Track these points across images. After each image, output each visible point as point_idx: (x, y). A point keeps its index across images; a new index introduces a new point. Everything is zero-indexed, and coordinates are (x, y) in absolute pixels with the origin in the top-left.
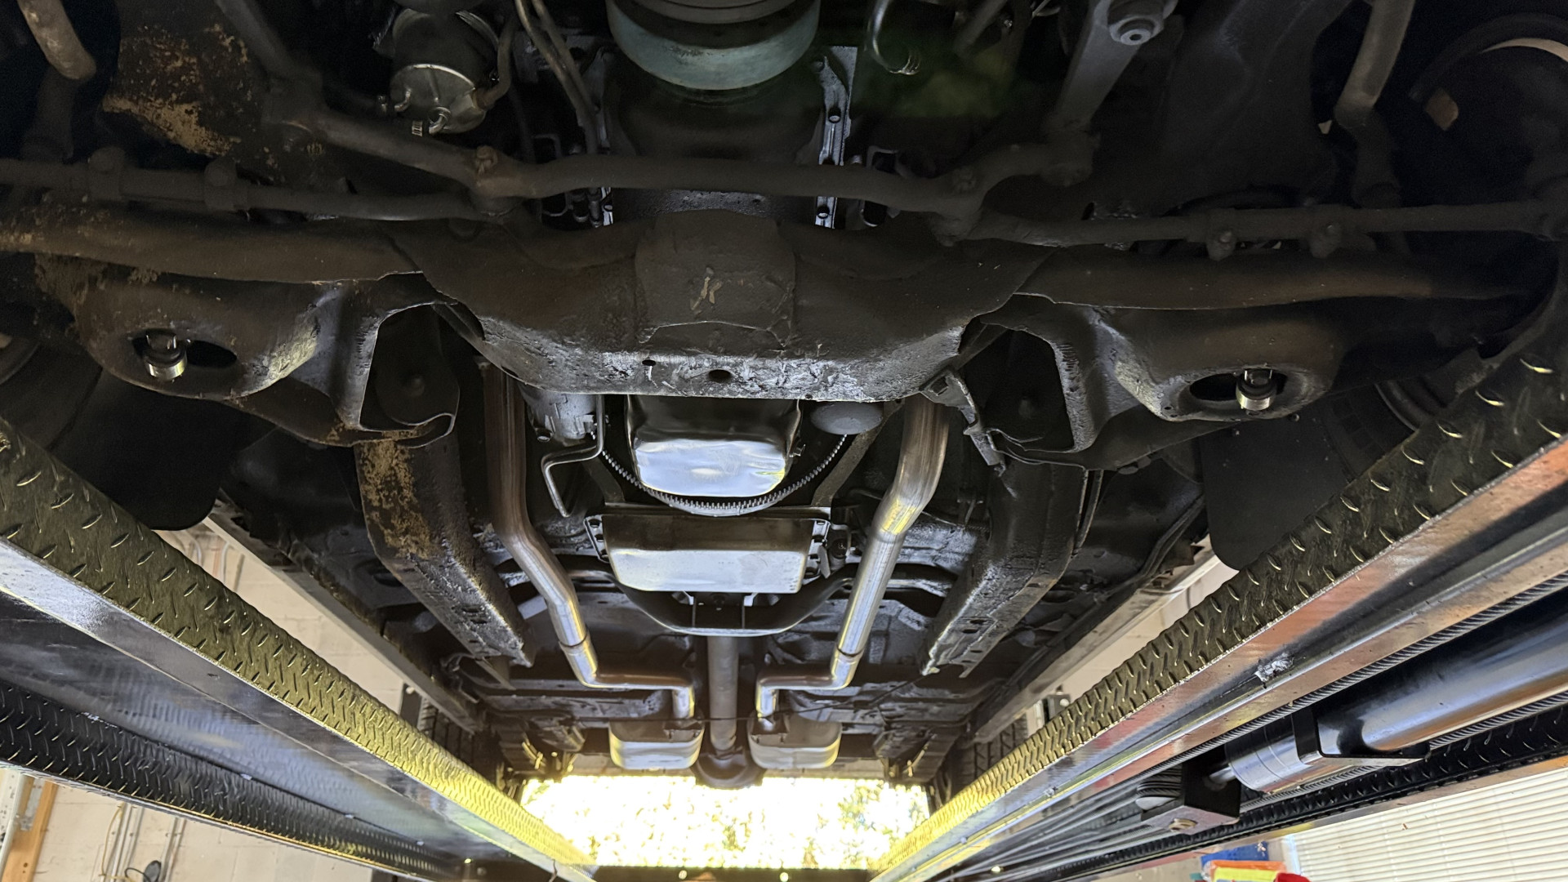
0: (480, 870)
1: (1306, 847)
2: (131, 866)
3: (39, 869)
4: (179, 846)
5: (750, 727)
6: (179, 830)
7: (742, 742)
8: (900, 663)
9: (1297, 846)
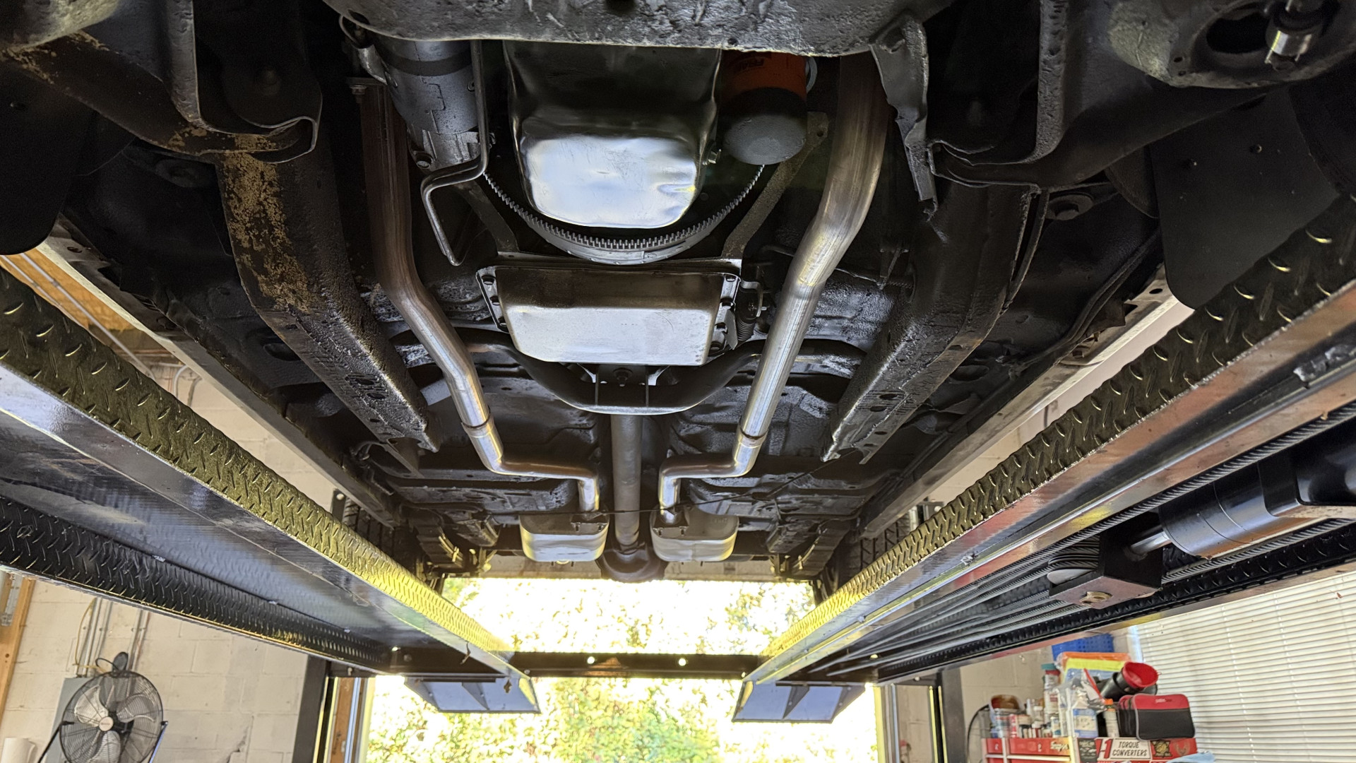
0: (406, 657)
1: (1149, 640)
2: (101, 657)
3: (20, 659)
4: (144, 639)
5: (653, 520)
6: (143, 625)
7: (645, 539)
8: (798, 455)
9: (1141, 640)
